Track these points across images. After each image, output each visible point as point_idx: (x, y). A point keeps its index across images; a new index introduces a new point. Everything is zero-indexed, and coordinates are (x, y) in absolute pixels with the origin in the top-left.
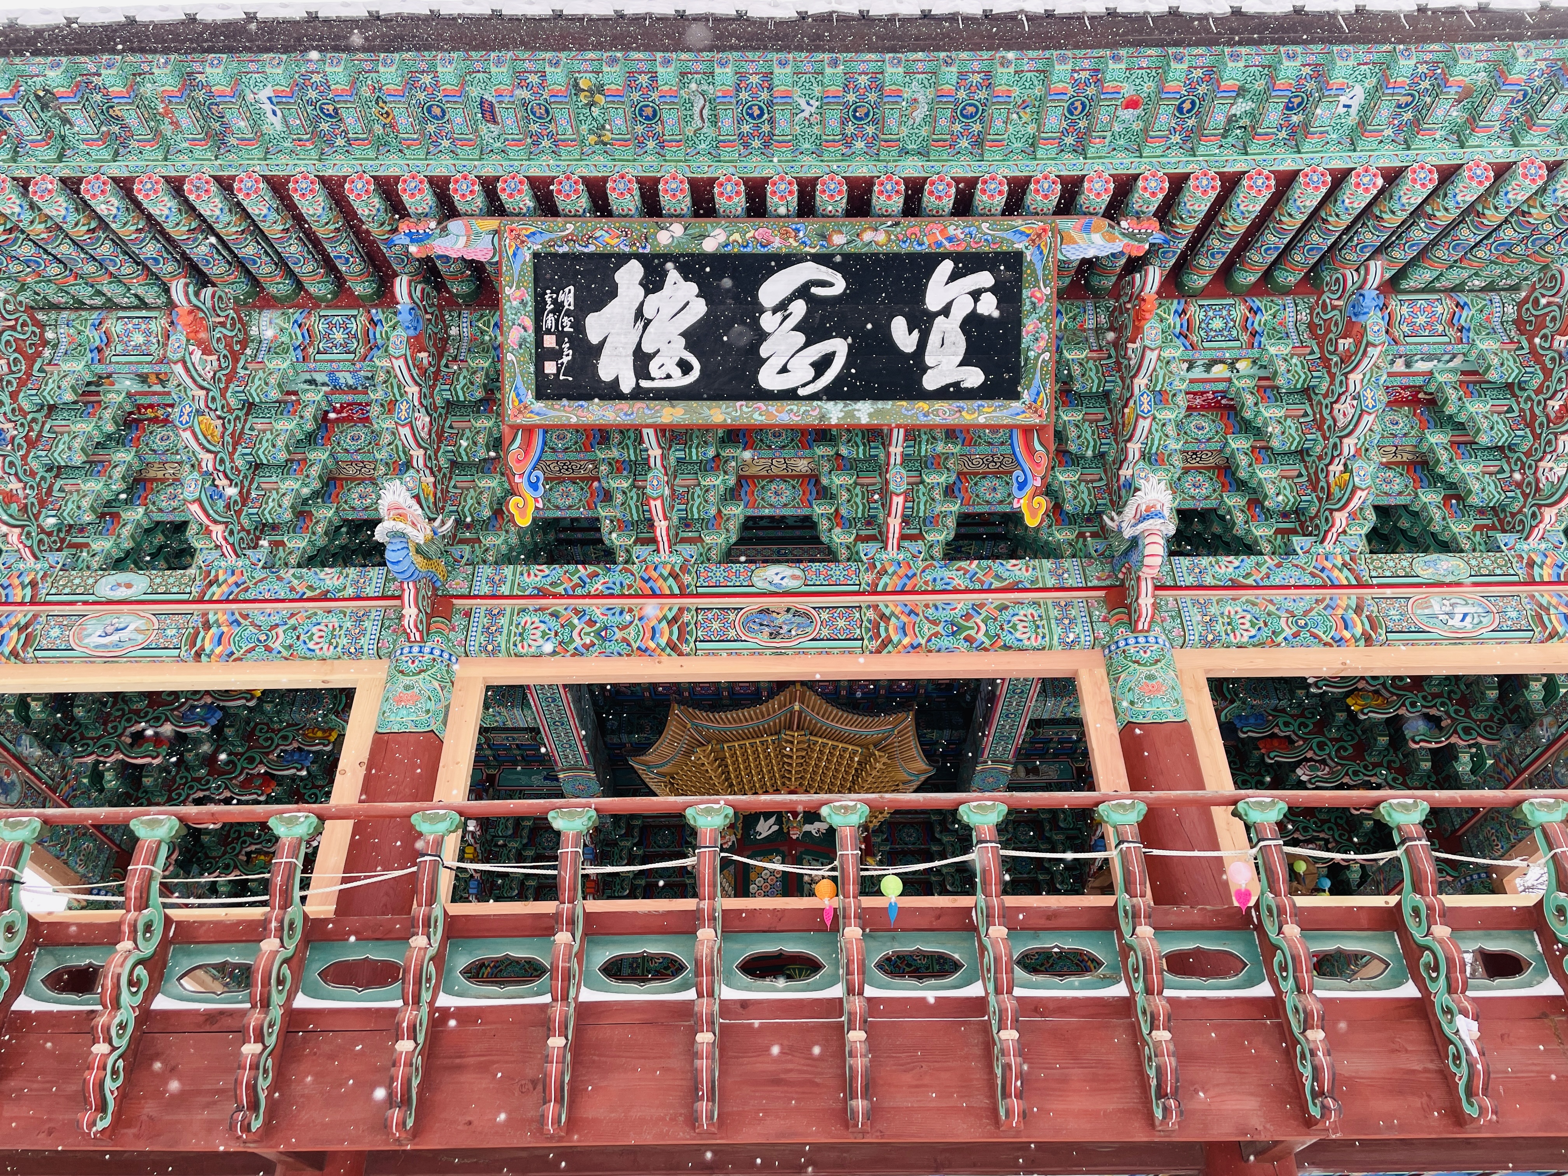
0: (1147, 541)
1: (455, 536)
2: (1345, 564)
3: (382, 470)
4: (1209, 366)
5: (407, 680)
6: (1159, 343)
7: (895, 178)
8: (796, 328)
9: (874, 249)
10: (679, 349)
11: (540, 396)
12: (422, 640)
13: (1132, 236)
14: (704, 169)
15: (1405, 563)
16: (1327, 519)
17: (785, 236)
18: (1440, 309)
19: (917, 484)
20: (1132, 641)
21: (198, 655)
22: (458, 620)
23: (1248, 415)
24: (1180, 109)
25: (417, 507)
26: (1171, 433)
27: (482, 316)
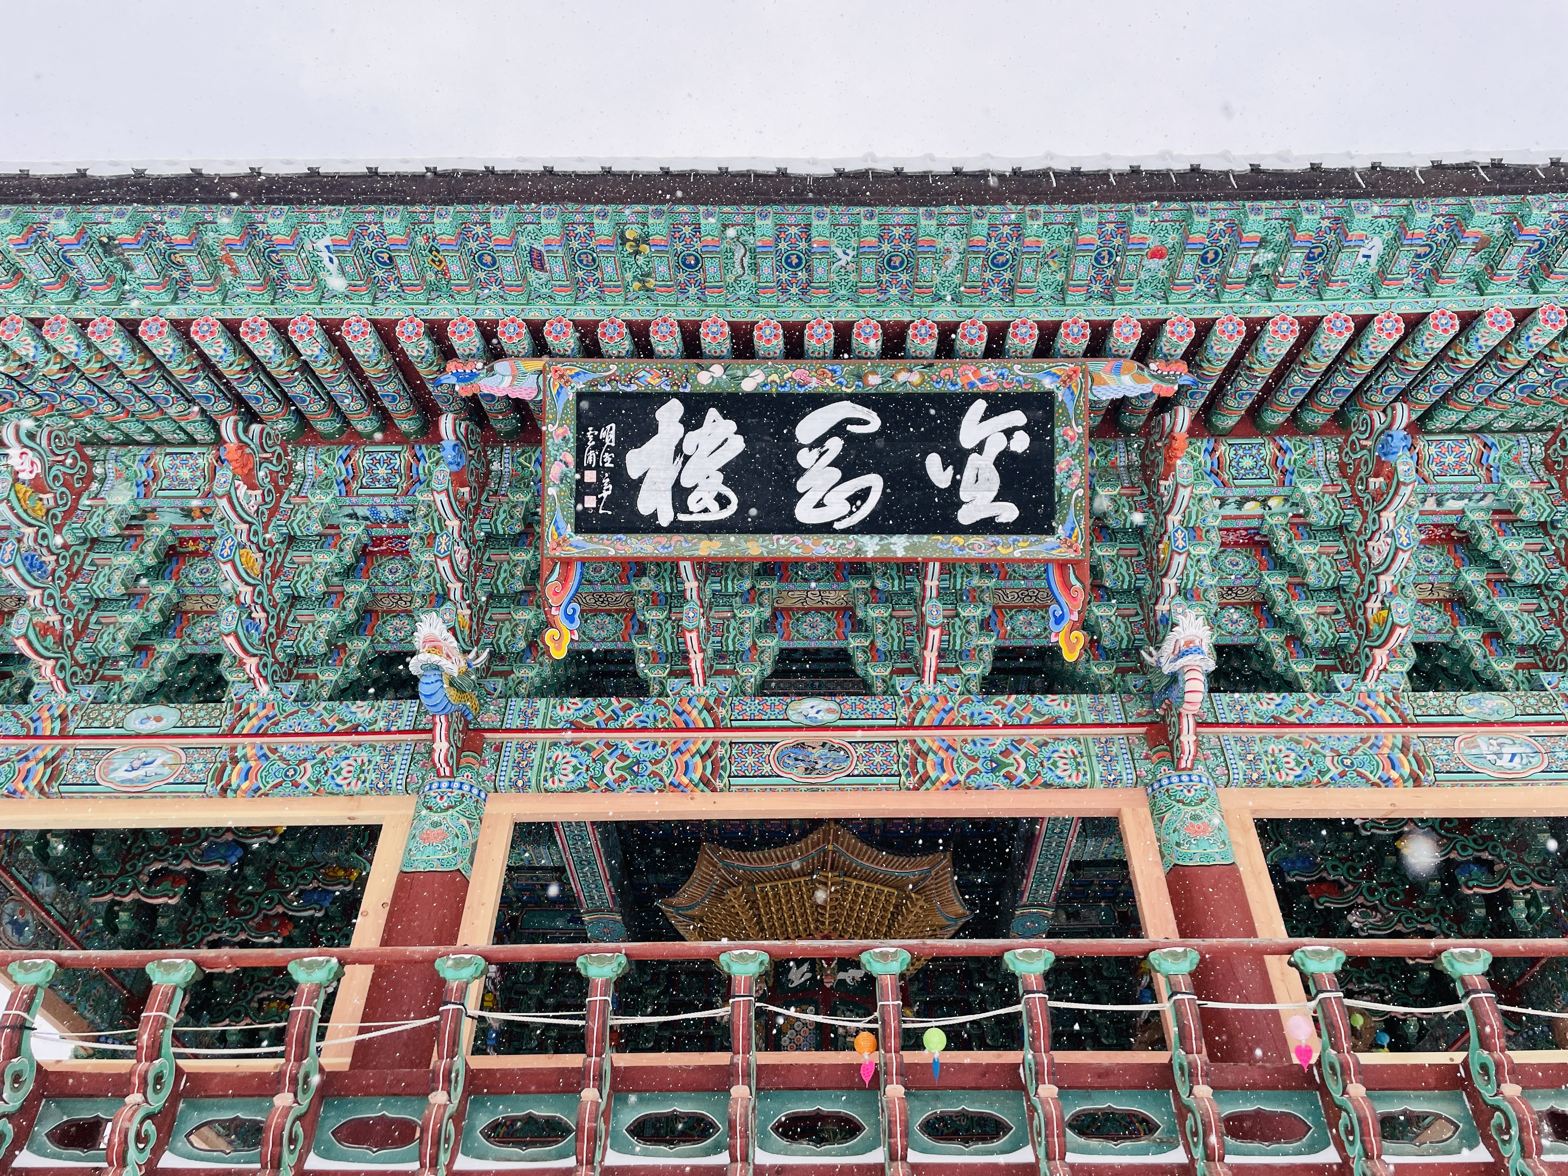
0: (1187, 677)
1: (488, 668)
2: (1388, 702)
3: (418, 602)
4: (1240, 503)
5: (436, 817)
6: (1191, 480)
7: (929, 322)
8: (833, 464)
9: (910, 389)
10: (717, 484)
11: (578, 529)
12: (452, 775)
13: (1161, 378)
14: (743, 313)
15: (1449, 702)
16: (1367, 657)
17: (821, 377)
18: (1467, 450)
19: (953, 617)
20: (1175, 779)
21: (224, 790)
22: (489, 754)
23: (1282, 551)
24: (1204, 259)
25: (453, 639)
26: (1206, 569)
27: (523, 452)
